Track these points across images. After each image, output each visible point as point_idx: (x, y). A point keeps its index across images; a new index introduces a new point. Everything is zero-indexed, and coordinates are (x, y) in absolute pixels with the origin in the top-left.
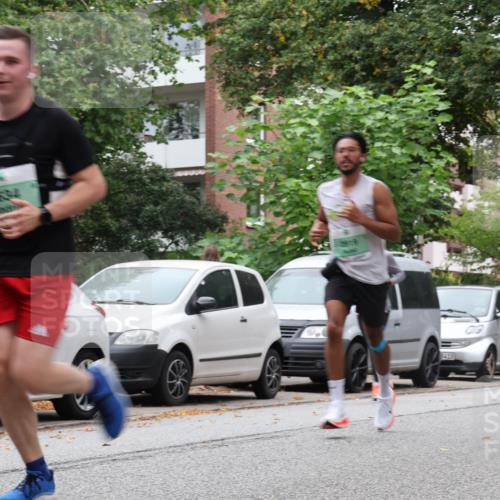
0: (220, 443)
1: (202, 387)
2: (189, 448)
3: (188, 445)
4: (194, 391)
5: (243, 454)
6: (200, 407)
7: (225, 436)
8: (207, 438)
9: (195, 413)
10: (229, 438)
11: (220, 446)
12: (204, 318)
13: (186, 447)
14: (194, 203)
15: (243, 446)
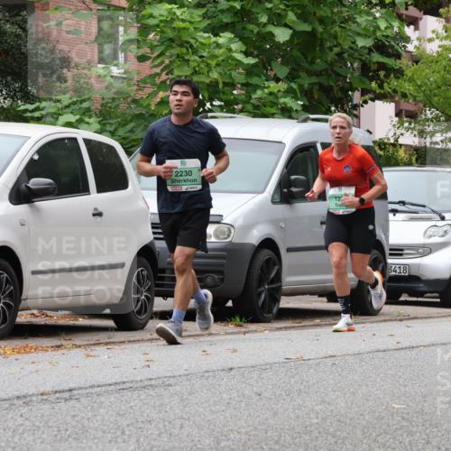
0: (67, 395)
1: (35, 312)
2: (21, 403)
3: (18, 397)
4: (23, 318)
5: (102, 411)
6: (32, 342)
7: (72, 385)
8: (48, 388)
9: (26, 350)
10: (80, 388)
11: (66, 400)
12: (38, 210)
13: (16, 401)
14: (17, 36)
15: (103, 399)
